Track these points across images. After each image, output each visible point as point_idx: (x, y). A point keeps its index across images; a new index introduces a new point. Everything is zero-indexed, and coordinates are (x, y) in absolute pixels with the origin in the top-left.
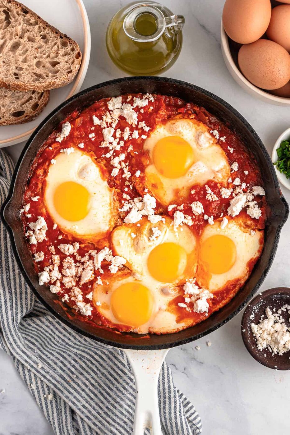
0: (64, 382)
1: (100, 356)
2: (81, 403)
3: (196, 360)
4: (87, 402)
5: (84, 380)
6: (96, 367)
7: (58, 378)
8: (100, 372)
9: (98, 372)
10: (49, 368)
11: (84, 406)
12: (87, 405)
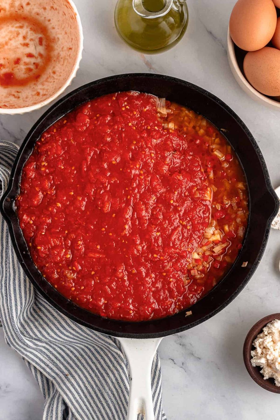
0: (63, 375)
1: (102, 356)
2: (75, 398)
3: (194, 356)
4: (81, 398)
5: (82, 376)
6: (96, 366)
7: (57, 371)
8: (99, 371)
9: (97, 372)
10: (48, 361)
11: (77, 401)
12: (80, 401)
